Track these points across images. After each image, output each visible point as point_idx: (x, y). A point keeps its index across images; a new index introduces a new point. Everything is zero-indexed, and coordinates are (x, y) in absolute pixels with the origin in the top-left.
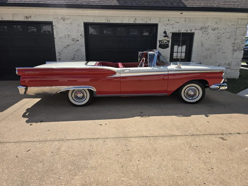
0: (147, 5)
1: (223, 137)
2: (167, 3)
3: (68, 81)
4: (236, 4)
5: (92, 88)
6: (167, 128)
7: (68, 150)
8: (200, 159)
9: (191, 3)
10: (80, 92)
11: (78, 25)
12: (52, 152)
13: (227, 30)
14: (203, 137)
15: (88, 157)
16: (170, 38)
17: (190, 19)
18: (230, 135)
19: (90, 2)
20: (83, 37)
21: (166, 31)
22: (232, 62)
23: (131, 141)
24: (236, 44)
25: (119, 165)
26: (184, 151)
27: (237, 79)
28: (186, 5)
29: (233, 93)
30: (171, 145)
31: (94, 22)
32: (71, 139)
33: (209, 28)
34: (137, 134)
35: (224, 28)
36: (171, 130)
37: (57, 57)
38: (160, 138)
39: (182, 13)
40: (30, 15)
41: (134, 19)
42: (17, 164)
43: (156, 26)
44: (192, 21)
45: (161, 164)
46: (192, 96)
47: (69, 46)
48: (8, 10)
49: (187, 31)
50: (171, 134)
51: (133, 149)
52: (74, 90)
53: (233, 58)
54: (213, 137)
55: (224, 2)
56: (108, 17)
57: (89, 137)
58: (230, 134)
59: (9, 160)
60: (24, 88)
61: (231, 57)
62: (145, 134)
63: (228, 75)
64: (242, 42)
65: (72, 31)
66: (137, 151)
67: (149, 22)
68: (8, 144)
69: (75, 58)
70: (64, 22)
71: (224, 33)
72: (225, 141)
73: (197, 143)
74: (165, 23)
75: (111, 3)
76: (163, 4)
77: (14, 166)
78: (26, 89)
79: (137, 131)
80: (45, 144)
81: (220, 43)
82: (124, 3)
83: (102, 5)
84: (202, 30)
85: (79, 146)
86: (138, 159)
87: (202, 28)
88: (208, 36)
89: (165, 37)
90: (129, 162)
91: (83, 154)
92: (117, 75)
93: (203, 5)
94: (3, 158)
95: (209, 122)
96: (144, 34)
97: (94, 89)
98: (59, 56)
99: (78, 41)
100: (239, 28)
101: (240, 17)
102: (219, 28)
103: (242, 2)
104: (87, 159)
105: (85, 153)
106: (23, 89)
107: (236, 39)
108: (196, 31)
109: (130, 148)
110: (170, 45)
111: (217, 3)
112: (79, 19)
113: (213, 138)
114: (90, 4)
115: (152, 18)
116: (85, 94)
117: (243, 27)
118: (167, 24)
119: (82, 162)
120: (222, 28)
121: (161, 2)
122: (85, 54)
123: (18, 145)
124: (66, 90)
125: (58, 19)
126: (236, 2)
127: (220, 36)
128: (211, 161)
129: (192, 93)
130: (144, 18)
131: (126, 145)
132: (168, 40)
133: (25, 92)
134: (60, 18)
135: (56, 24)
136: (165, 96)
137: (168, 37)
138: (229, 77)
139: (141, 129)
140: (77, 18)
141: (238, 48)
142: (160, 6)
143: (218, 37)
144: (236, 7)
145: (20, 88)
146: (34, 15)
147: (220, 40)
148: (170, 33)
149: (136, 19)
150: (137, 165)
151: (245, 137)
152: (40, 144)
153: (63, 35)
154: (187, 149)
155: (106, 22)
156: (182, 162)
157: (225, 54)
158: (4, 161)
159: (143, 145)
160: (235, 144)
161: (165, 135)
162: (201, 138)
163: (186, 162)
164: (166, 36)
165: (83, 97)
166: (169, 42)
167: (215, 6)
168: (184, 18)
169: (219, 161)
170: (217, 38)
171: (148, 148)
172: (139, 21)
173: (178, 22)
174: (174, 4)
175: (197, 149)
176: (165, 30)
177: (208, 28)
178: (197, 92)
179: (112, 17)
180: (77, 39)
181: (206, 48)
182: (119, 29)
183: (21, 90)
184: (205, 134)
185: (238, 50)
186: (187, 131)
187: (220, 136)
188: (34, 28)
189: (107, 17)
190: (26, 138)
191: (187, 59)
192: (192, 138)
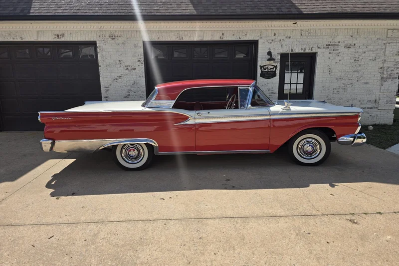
0: (240, 13)
1: (353, 218)
2: (272, 7)
3: (120, 130)
4: (382, 6)
5: (152, 141)
6: (266, 204)
7: (109, 236)
8: (311, 253)
9: (311, 7)
10: (134, 147)
11: (135, 45)
12: (85, 240)
13: (371, 47)
14: (321, 219)
15: (139, 248)
16: (278, 62)
17: (309, 31)
18: (364, 215)
19: (153, 11)
20: (142, 63)
21: (272, 51)
22: (381, 98)
23: (207, 225)
24: (385, 68)
25: (184, 260)
26: (287, 240)
27: (389, 126)
28: (302, 10)
29: (380, 148)
30: (269, 230)
31: (159, 40)
32: (115, 220)
33: (340, 44)
34: (218, 213)
35: (365, 45)
36: (272, 208)
37: (103, 95)
38: (254, 219)
39: (296, 23)
40: (64, 32)
41: (221, 35)
42: (32, 257)
43: (255, 43)
44: (312, 34)
45: (249, 259)
46: (310, 154)
47: (120, 77)
48: (31, 26)
49: (304, 50)
50: (270, 214)
51: (208, 236)
52: (125, 145)
53: (382, 91)
54: (338, 218)
55: (363, 3)
56: (181, 33)
57: (142, 218)
58: (366, 214)
59: (22, 251)
60: (50, 142)
61: (379, 91)
62: (230, 213)
63: (375, 120)
64: (396, 66)
65: (126, 54)
66: (214, 240)
67: (244, 38)
68: (21, 227)
69: (129, 95)
70: (113, 41)
71: (365, 53)
72: (355, 225)
73: (310, 228)
74: (269, 38)
75: (184, 11)
76: (264, 10)
77: (28, 260)
78: (53, 144)
79: (217, 208)
80: (77, 227)
81: (359, 68)
82: (203, 11)
83: (171, 14)
84: (328, 48)
85: (126, 231)
86: (214, 252)
87: (329, 45)
88: (339, 58)
89: (269, 60)
90: (200, 256)
91: (132, 243)
92: (191, 121)
93: (329, 9)
94: (13, 247)
95: (334, 194)
96: (237, 57)
97: (155, 144)
98: (106, 93)
99: (135, 69)
100: (389, 43)
101: (389, 27)
102: (356, 45)
103: (393, 3)
104: (136, 251)
105: (134, 242)
106: (48, 143)
107: (385, 60)
108: (319, 49)
109: (204, 235)
110: (278, 72)
111: (352, 6)
112: (135, 36)
113: (336, 220)
114: (153, 14)
115: (249, 31)
116: (142, 151)
117: (395, 42)
118: (273, 41)
119: (128, 255)
120: (362, 44)
121: (263, 8)
122: (145, 89)
123: (36, 228)
124: (112, 145)
125: (105, 36)
126: (383, 3)
127: (358, 58)
128: (329, 256)
129: (310, 149)
130: (236, 31)
131: (197, 231)
132: (275, 64)
133: (51, 148)
134: (107, 36)
135: (101, 45)
136: (266, 153)
137: (274, 60)
138: (377, 123)
139: (224, 205)
140: (133, 35)
141: (390, 76)
142: (260, 13)
143: (355, 58)
144: (383, 11)
145: (44, 142)
146: (69, 32)
147: (359, 64)
148: (278, 54)
149: (223, 34)
150: (212, 261)
151: (389, 219)
152: (69, 228)
153: (112, 61)
154: (293, 236)
155: (178, 39)
156: (283, 256)
157: (367, 85)
158: (15, 252)
159: (224, 230)
160: (371, 230)
161: (260, 214)
162: (318, 221)
163: (289, 257)
164: (271, 59)
165: (139, 155)
166: (276, 69)
167: (349, 10)
168: (299, 30)
169: (340, 256)
170: (353, 61)
171: (231, 235)
172: (228, 37)
173: (290, 38)
174: (283, 10)
175: (309, 237)
176: (270, 49)
177: (338, 45)
178: (318, 147)
179: (186, 33)
180: (133, 67)
181: (337, 77)
182: (198, 49)
183: (45, 146)
184: (325, 214)
185: (390, 78)
186: (297, 209)
187: (349, 217)
188: (69, 52)
189: (178, 32)
190: (50, 219)
191: (307, 94)
192: (303, 220)
